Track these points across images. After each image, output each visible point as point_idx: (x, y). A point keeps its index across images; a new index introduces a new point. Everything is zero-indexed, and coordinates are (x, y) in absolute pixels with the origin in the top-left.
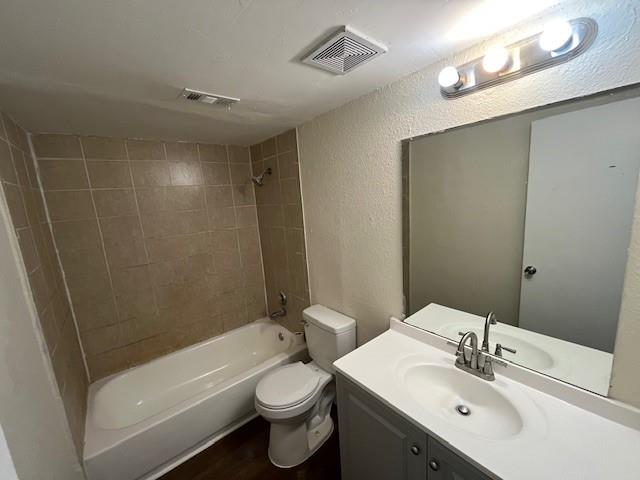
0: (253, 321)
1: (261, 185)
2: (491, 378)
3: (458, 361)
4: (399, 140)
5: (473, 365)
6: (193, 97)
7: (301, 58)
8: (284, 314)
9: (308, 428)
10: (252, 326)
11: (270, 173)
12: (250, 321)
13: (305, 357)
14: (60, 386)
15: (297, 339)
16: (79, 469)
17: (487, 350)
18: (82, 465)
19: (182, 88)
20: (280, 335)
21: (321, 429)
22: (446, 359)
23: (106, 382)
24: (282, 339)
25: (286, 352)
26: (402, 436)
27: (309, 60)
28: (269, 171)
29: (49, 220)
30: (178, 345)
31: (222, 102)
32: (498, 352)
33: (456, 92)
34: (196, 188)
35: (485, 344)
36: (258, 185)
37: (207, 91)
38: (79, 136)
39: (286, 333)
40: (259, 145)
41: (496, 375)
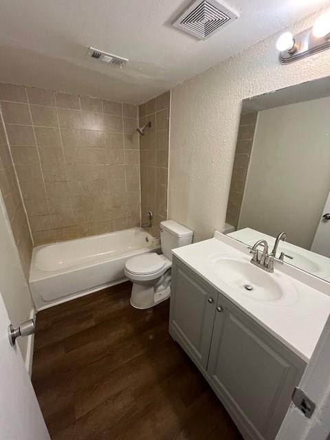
0: (130, 228)
1: (143, 135)
2: (271, 271)
3: (252, 260)
4: (241, 100)
5: (262, 262)
6: (96, 56)
7: (171, 22)
8: (150, 226)
9: (155, 291)
10: (130, 231)
11: (150, 126)
12: (128, 227)
13: (159, 252)
14: (16, 241)
15: (156, 241)
16: (27, 285)
17: (274, 255)
18: (28, 284)
19: (87, 46)
20: (147, 238)
21: (163, 293)
22: (245, 258)
23: (42, 248)
24: (147, 241)
25: (148, 247)
26: (205, 293)
27: (177, 24)
28: (150, 125)
29: (8, 143)
30: (84, 235)
31: (117, 62)
32: (281, 258)
33: (291, 56)
34: (100, 133)
35: (274, 252)
36: (142, 134)
37: (105, 50)
38: (25, 87)
39: (151, 238)
40: (144, 104)
41: (275, 270)
